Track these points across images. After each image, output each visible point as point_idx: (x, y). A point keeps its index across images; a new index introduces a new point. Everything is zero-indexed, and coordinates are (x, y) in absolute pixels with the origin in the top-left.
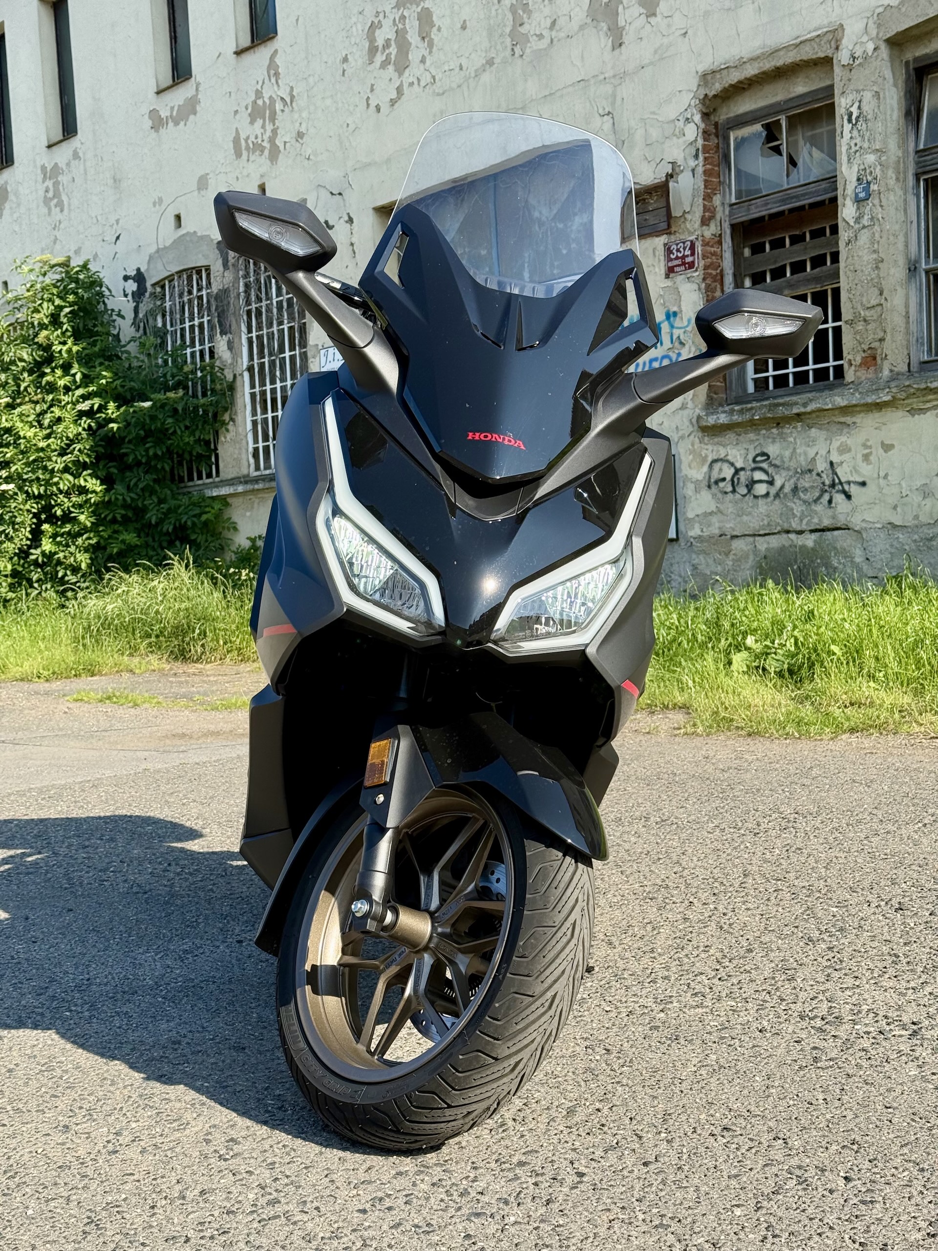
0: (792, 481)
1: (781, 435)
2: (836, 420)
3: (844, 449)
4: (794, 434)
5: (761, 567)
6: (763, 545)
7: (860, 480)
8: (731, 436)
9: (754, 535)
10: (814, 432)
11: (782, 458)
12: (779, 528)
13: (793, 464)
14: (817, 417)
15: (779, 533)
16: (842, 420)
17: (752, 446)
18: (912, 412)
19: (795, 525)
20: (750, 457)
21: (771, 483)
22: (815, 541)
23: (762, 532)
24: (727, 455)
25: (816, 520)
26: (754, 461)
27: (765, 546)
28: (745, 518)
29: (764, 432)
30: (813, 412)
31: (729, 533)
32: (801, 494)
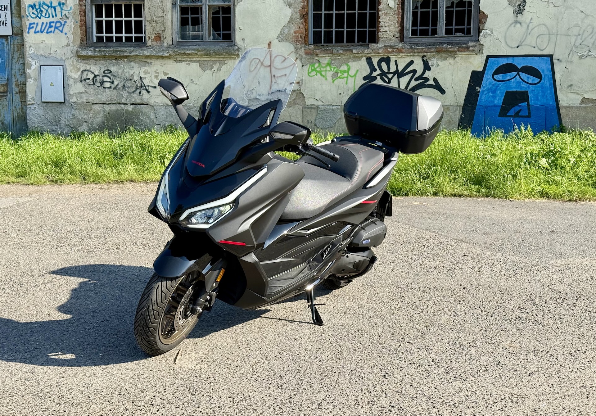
0: (122, 83)
1: (117, 63)
2: (143, 60)
3: (146, 73)
4: (123, 64)
5: (107, 117)
6: (108, 108)
7: (154, 85)
8: (92, 61)
9: (103, 104)
10: (132, 64)
11: (117, 72)
12: (115, 102)
13: (123, 76)
14: (135, 58)
15: (115, 104)
16: (146, 60)
17: (103, 66)
18: (177, 61)
19: (123, 101)
20: (102, 71)
21: (112, 83)
22: (132, 108)
23: (107, 103)
24: (90, 69)
25: (133, 100)
26: (104, 72)
27: (109, 109)
28: (99, 96)
29: (109, 61)
30: (134, 56)
31: (91, 102)
32: (127, 89)
